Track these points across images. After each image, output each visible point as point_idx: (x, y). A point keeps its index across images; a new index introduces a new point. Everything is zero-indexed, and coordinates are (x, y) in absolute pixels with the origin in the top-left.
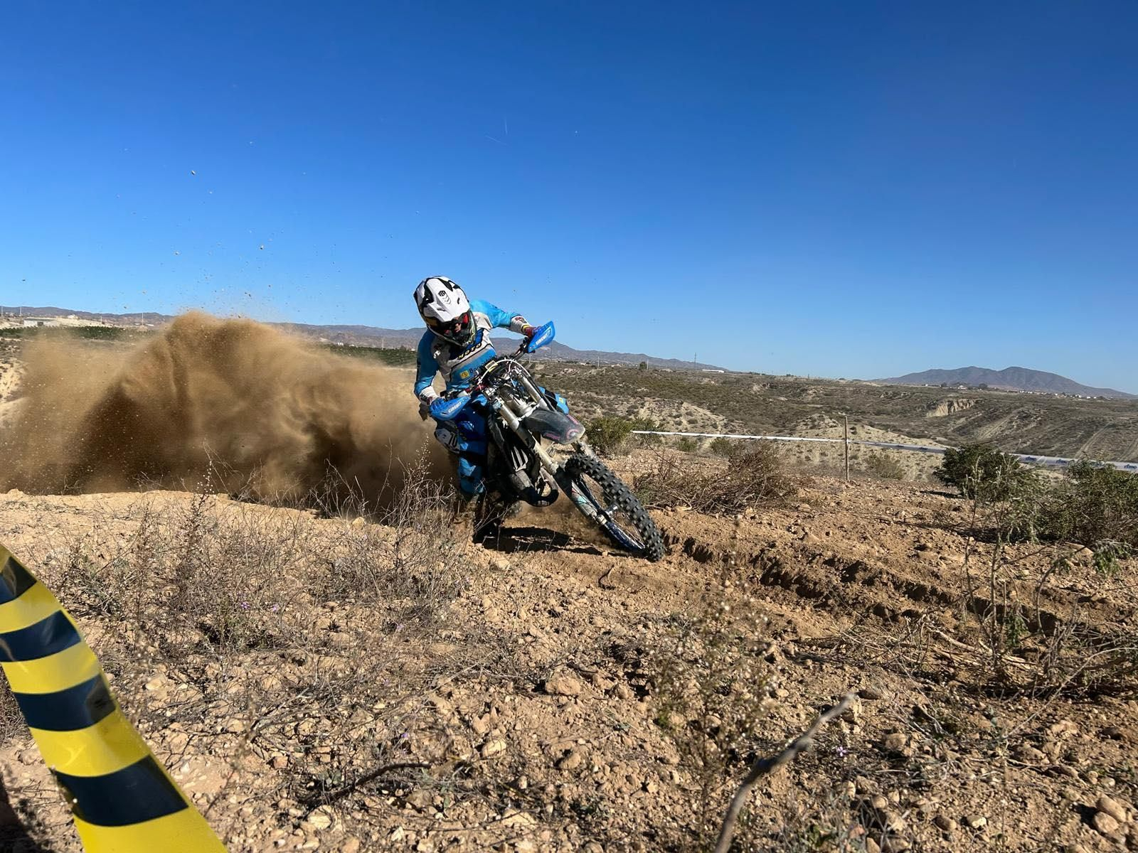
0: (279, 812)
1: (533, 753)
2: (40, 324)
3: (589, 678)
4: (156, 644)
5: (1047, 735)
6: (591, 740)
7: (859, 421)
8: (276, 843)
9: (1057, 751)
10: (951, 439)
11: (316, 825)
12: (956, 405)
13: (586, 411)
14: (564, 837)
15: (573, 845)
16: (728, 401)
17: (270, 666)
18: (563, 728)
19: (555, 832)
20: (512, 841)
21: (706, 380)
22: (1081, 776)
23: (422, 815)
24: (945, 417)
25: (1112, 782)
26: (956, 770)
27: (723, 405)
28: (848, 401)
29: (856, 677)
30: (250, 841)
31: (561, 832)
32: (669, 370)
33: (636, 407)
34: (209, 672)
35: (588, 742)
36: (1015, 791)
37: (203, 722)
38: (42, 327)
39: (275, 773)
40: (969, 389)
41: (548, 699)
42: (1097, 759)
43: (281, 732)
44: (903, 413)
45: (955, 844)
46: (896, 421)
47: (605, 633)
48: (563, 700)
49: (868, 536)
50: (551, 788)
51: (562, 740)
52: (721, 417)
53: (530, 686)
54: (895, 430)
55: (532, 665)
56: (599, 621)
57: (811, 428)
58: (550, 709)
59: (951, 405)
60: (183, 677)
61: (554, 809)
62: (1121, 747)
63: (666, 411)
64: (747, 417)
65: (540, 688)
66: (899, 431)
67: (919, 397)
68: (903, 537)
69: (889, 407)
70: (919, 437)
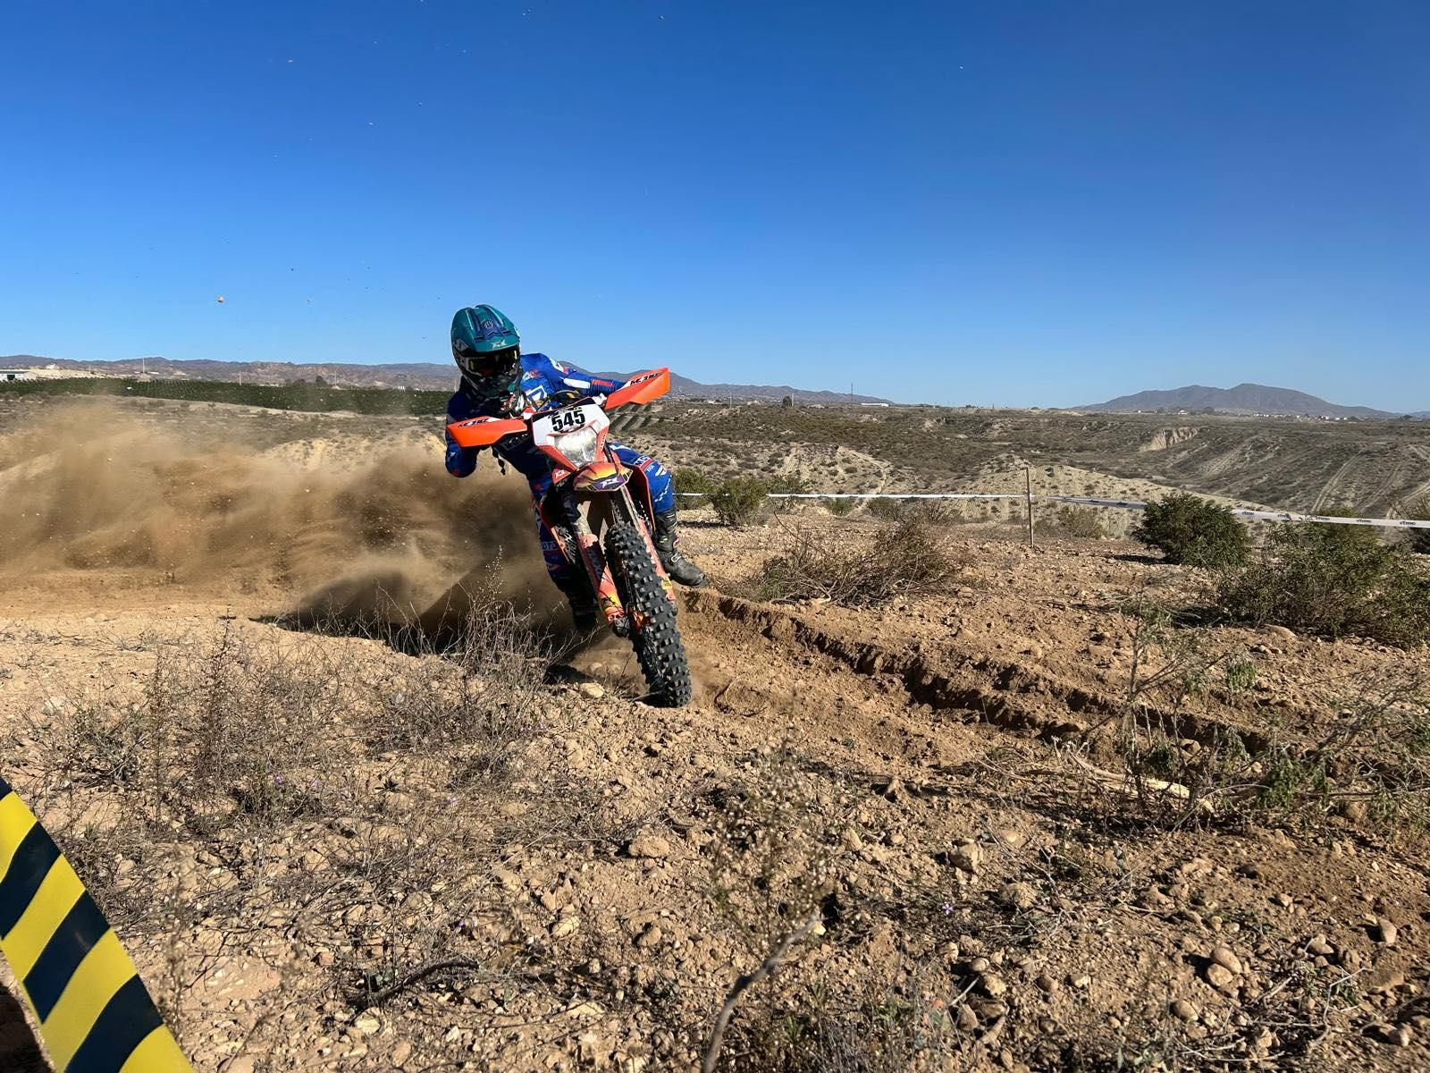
0: (325, 1016)
1: (608, 928)
2: (11, 377)
3: (683, 832)
4: (182, 818)
5: (1176, 876)
6: (676, 911)
7: (1056, 460)
8: (320, 1052)
9: (1185, 893)
10: (1172, 478)
11: (364, 1030)
12: (1175, 435)
13: (717, 462)
14: (633, 1026)
15: (642, 1034)
16: (895, 442)
17: (315, 840)
18: (646, 898)
19: (625, 1021)
20: (576, 1035)
21: (866, 417)
22: (1204, 922)
23: (480, 1011)
24: (1163, 450)
25: (1237, 928)
26: (1071, 921)
27: (888, 448)
28: (1042, 435)
29: (982, 816)
30: (293, 1051)
31: (631, 1020)
32: (819, 406)
33: (780, 456)
34: (245, 851)
35: (672, 913)
36: (1129, 943)
37: (239, 915)
38: (13, 381)
39: (320, 970)
40: (1192, 414)
41: (632, 864)
42: (1226, 901)
43: (327, 922)
44: (1112, 447)
45: (1054, 1006)
46: (1103, 458)
47: (706, 775)
48: (650, 863)
49: (1037, 626)
50: (624, 971)
51: (643, 913)
52: (886, 464)
53: (613, 849)
54: (1102, 469)
55: (618, 822)
56: (701, 759)
57: (998, 471)
58: (632, 876)
59: (1169, 435)
60: (214, 859)
61: (626, 995)
62: (1256, 886)
63: (818, 459)
64: (918, 462)
65: (624, 851)
66: (1107, 470)
67: (1130, 427)
68: (1078, 625)
69: (1094, 441)
70: (1131, 477)
